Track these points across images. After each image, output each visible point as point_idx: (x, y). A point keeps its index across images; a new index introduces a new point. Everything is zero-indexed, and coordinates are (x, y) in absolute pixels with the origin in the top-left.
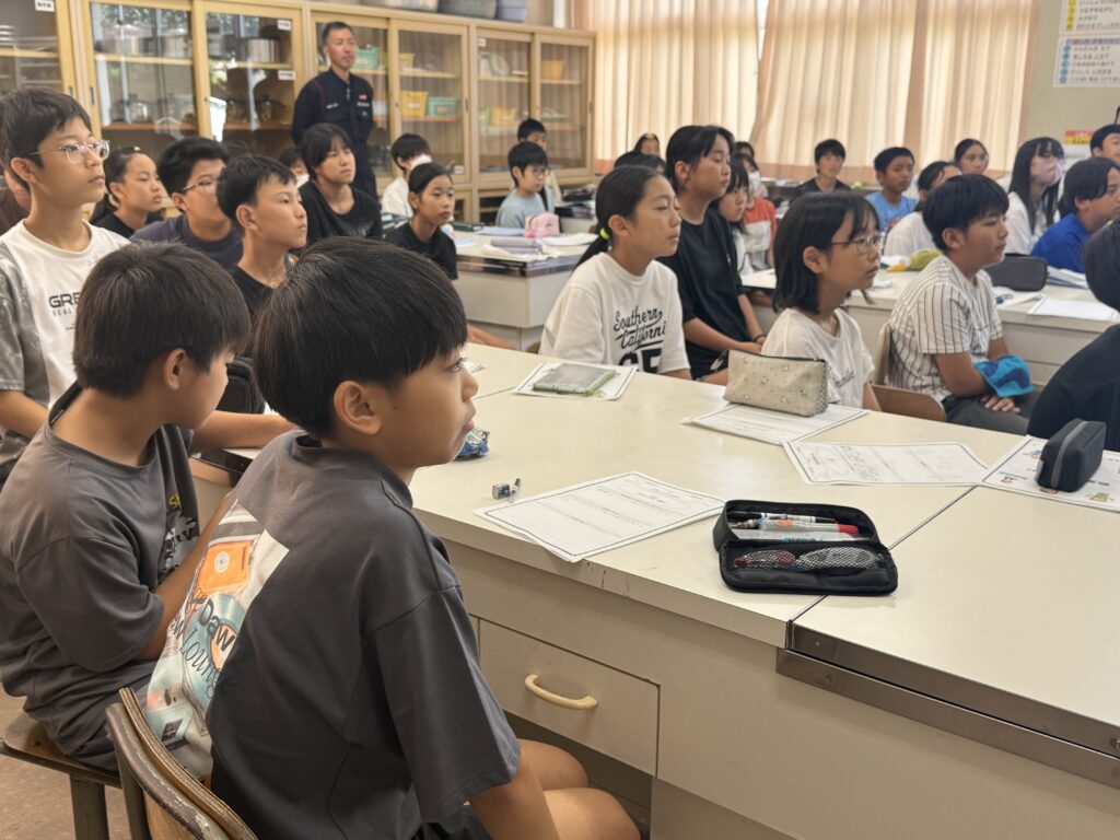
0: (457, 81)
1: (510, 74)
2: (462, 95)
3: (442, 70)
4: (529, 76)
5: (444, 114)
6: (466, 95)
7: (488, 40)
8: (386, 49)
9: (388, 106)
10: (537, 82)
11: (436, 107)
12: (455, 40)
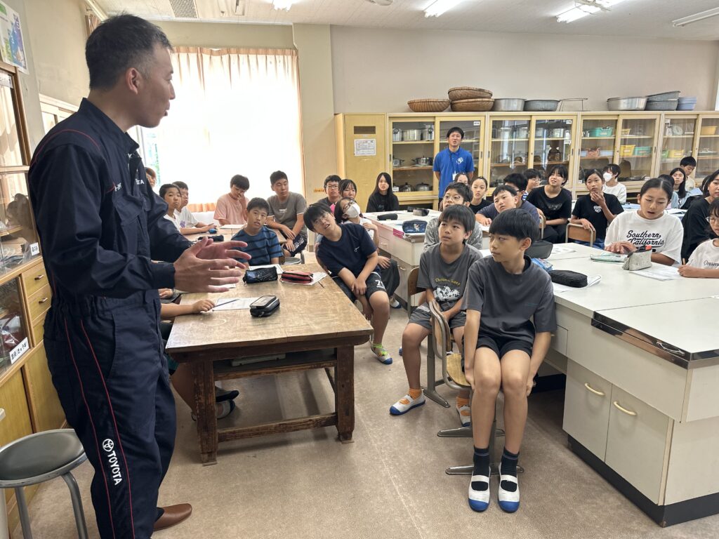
0: (651, 139)
1: (683, 134)
2: (653, 145)
3: (644, 135)
4: (694, 134)
5: (643, 154)
6: (655, 145)
7: (672, 120)
8: (616, 128)
9: (614, 152)
10: (698, 137)
11: (639, 151)
12: (653, 121)
